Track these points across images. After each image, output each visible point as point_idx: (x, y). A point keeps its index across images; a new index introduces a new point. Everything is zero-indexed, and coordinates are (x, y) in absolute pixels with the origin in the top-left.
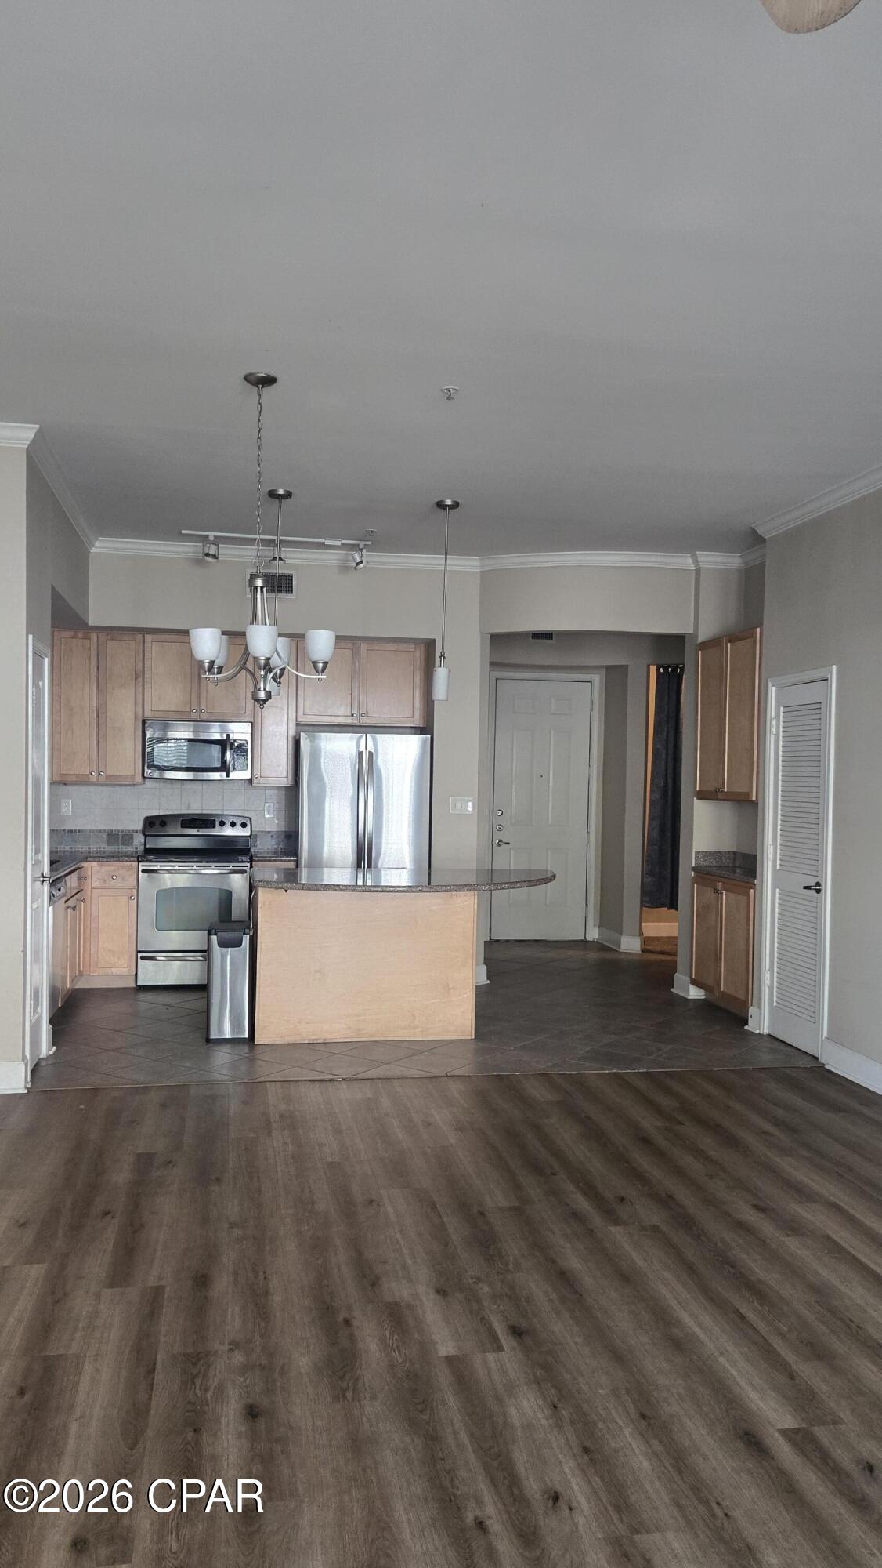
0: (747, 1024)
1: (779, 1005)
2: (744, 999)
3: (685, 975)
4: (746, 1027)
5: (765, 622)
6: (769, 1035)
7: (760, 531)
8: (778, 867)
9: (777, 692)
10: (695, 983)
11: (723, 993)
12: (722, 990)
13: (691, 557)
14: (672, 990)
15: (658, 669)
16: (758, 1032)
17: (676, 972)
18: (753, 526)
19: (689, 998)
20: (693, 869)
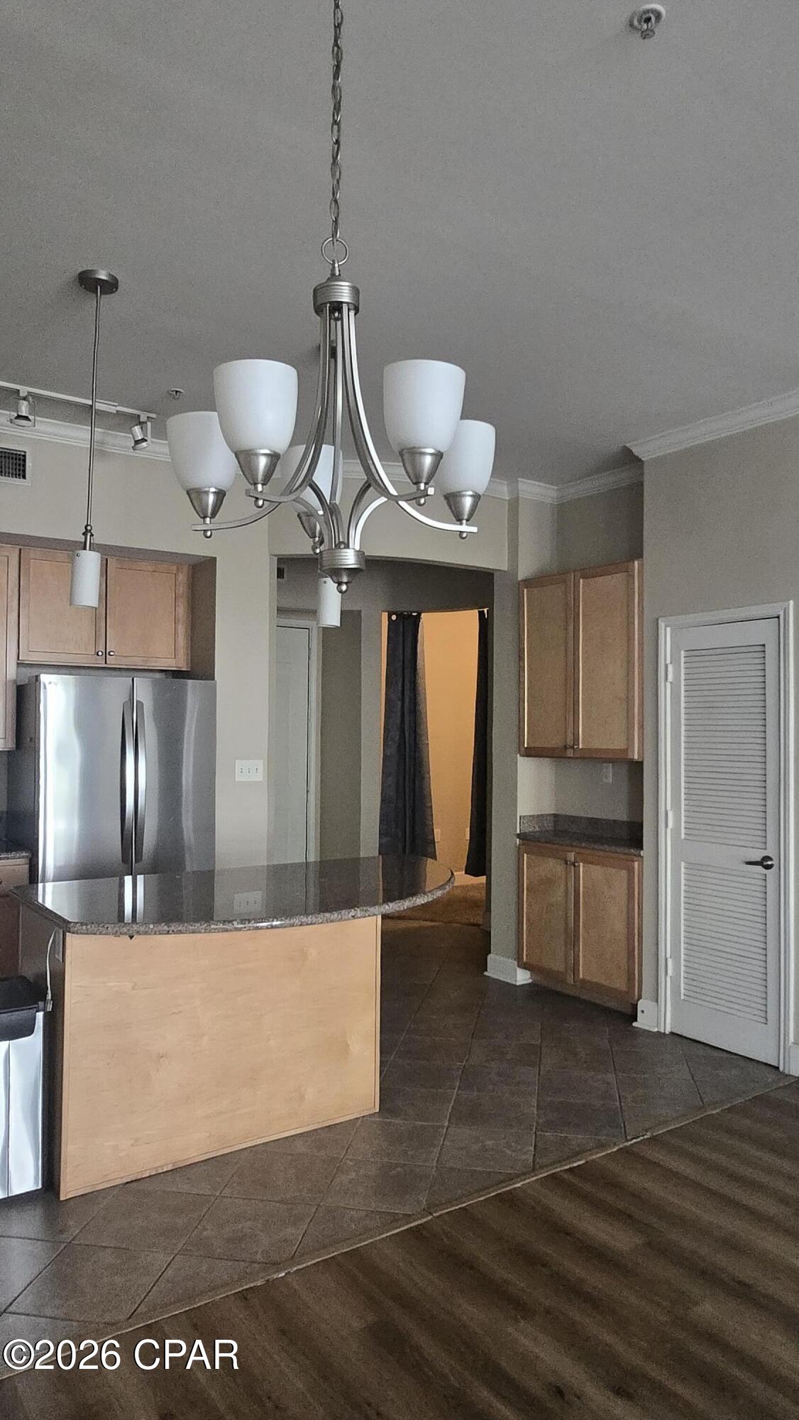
0: (636, 1020)
1: (686, 998)
2: (624, 988)
3: (508, 957)
4: (635, 1024)
5: (645, 554)
6: (672, 1033)
7: (636, 451)
8: (683, 836)
9: (672, 633)
10: (525, 966)
11: (583, 980)
12: (581, 976)
13: (507, 485)
14: (486, 973)
15: (390, 617)
16: (656, 1030)
17: (490, 953)
18: (627, 445)
19: (518, 984)
20: (519, 836)
